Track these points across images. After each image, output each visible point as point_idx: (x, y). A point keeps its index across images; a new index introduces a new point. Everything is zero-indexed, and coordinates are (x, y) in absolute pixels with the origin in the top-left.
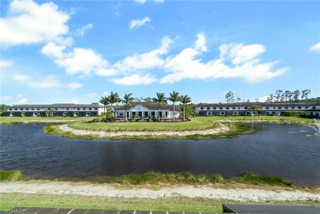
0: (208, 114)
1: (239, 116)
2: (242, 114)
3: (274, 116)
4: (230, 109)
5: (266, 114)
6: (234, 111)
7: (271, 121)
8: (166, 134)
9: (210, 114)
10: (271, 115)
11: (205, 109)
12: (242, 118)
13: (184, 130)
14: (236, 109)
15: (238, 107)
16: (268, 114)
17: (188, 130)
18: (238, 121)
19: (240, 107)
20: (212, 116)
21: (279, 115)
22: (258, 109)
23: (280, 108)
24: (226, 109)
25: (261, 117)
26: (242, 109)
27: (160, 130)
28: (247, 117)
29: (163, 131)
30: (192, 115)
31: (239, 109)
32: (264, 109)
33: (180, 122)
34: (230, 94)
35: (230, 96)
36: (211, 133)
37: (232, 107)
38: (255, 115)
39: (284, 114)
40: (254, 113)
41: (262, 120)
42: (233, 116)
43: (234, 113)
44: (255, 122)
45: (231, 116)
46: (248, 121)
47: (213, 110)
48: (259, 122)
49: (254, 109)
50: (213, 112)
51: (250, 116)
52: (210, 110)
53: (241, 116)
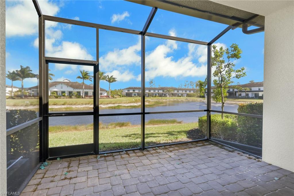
0: (134, 95)
1: (158, 97)
2: (161, 95)
3: (182, 97)
4: (151, 92)
5: (177, 96)
6: (155, 93)
7: (180, 100)
8: (89, 107)
9: (135, 95)
10: (180, 96)
11: (131, 91)
12: (160, 98)
13: (108, 104)
14: (156, 92)
15: (157, 90)
16: (178, 96)
17: (112, 104)
18: (156, 100)
19: (159, 91)
20: (137, 97)
21: (185, 96)
22: (172, 92)
23: (186, 91)
24: (148, 92)
25: (174, 98)
26: (161, 92)
27: (83, 104)
28: (164, 97)
29: (86, 104)
30: (119, 95)
31: (158, 91)
32: (176, 92)
33: (106, 98)
34: (153, 82)
35: (152, 83)
36: (132, 105)
37: (153, 90)
38: (170, 96)
39: (188, 95)
40: (169, 95)
41: (174, 99)
42: (153, 97)
43: (154, 95)
44: (169, 101)
45: (152, 97)
46: (164, 100)
47: (138, 92)
48: (172, 101)
49: (169, 92)
50: (138, 94)
51: (166, 97)
52: (136, 92)
53: (160, 97)
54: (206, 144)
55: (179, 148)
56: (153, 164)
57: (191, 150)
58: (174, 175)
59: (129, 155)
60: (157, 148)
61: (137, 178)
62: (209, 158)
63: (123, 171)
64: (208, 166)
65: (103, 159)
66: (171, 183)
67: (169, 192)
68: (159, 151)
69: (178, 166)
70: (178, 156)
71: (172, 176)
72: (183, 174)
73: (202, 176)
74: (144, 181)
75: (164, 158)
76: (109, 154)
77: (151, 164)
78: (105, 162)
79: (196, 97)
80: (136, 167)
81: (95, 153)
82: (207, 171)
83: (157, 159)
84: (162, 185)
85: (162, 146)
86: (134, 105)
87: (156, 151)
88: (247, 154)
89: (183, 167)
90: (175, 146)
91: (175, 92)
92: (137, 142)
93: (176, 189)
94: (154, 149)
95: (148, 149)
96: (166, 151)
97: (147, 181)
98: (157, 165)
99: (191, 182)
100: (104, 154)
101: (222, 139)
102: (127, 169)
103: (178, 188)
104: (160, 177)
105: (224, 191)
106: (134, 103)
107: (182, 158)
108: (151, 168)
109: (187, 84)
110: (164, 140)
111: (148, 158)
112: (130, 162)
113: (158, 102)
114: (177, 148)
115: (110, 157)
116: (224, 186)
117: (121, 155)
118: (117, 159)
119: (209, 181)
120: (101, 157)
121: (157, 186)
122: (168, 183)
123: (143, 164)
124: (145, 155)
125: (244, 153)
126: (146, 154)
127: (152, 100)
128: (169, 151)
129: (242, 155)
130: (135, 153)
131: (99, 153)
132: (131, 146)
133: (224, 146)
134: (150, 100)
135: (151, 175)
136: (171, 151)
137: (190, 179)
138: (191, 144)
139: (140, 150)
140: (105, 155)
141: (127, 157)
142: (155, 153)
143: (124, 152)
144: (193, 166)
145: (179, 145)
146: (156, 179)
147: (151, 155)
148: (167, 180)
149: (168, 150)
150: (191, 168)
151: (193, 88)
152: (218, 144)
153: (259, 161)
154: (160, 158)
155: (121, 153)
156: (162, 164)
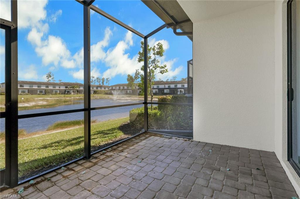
0: (22, 92)
1: (59, 94)
4: (49, 88)
5: (83, 93)
6: (54, 89)
14: (56, 88)
15: (58, 86)
18: (58, 98)
19: (61, 86)
20: (27, 94)
21: (93, 93)
22: (77, 89)
24: (45, 88)
26: (63, 88)
28: (67, 95)
31: (59, 88)
34: (51, 75)
36: (21, 106)
37: (52, 86)
38: (75, 93)
39: (95, 92)
40: (73, 92)
41: (80, 97)
42: (53, 94)
43: (54, 92)
44: (74, 99)
45: (51, 94)
46: (68, 98)
47: (28, 88)
48: (77, 99)
49: (73, 88)
50: (28, 90)
51: (70, 94)
52: (24, 87)
53: (62, 94)
54: (147, 136)
55: (127, 146)
56: (114, 171)
57: (139, 145)
58: (145, 175)
59: (73, 170)
60: (104, 151)
61: (109, 195)
62: (160, 148)
63: (83, 195)
64: (166, 156)
65: (31, 189)
66: (150, 184)
67: (156, 194)
68: (108, 154)
69: (142, 164)
70: (133, 154)
71: (144, 177)
72: (152, 170)
73: (168, 166)
74: (121, 195)
75: (121, 161)
76: (39, 179)
77: (112, 172)
78: (41, 193)
79: (103, 94)
80: (97, 182)
81: (10, 186)
82: (168, 161)
83: (114, 164)
84: (143, 191)
85: (108, 148)
86: (23, 106)
87: (106, 155)
88: (181, 137)
89: (147, 164)
90: (121, 145)
91: (81, 89)
92: (70, 151)
93: (159, 189)
94: (102, 153)
95: (95, 156)
96: (116, 152)
97: (125, 194)
98: (121, 171)
99: (165, 176)
100: (29, 181)
101: (155, 130)
102: (85, 189)
103: (161, 187)
104: (135, 183)
105: (193, 173)
106: (24, 103)
107: (138, 155)
108: (116, 177)
109: (93, 81)
110: (104, 141)
111: (103, 166)
112: (82, 179)
113: (60, 100)
114: (125, 146)
115: (43, 183)
116: (189, 169)
117: (60, 173)
118: (59, 181)
119: (177, 169)
120: (26, 188)
121: (140, 193)
122: (148, 186)
123: (102, 175)
124: (95, 164)
125: (179, 137)
126: (97, 162)
127: (51, 99)
128: (120, 151)
129: (179, 140)
130: (81, 165)
131: (19, 183)
132: (64, 158)
133: (162, 135)
134: (48, 99)
135: (122, 184)
136: (122, 151)
137: (162, 173)
138: (135, 139)
139: (84, 160)
140: (32, 182)
141: (72, 174)
142: (106, 157)
143: (63, 168)
144: (154, 159)
145: (125, 143)
146: (132, 187)
147: (103, 161)
148: (144, 183)
149: (118, 151)
150: (155, 162)
151: (100, 84)
152: (156, 134)
153: (192, 141)
154: (117, 162)
155: (59, 171)
156: (124, 168)
